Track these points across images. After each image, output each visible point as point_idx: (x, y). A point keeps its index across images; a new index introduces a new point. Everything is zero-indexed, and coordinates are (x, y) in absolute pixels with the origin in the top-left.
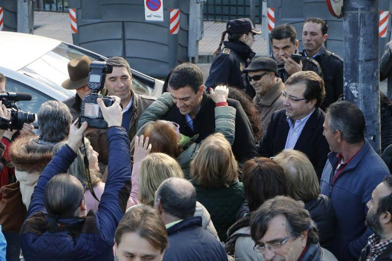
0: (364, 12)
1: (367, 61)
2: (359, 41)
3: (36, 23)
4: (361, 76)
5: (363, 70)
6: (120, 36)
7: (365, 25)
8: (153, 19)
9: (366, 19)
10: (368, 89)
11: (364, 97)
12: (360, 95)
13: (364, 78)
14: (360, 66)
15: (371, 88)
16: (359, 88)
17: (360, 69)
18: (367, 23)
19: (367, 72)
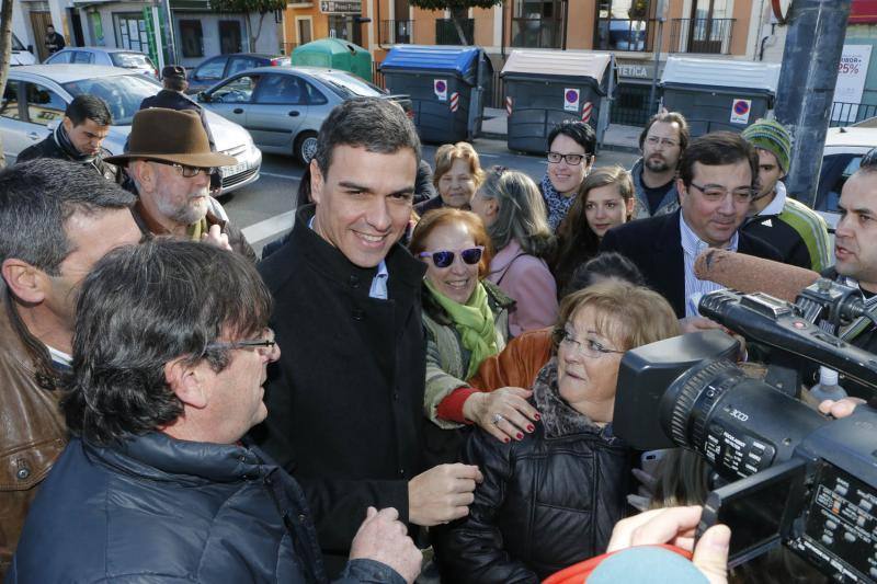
0: (828, 9)
1: (818, 90)
2: (810, 58)
3: (485, 114)
4: (803, 115)
5: (809, 105)
6: (542, 120)
7: (826, 31)
8: (570, 109)
9: (830, 22)
10: (812, 136)
11: (802, 148)
12: (797, 144)
13: (808, 117)
14: (805, 99)
15: (816, 134)
16: (797, 133)
17: (804, 104)
18: (830, 29)
19: (815, 107)
